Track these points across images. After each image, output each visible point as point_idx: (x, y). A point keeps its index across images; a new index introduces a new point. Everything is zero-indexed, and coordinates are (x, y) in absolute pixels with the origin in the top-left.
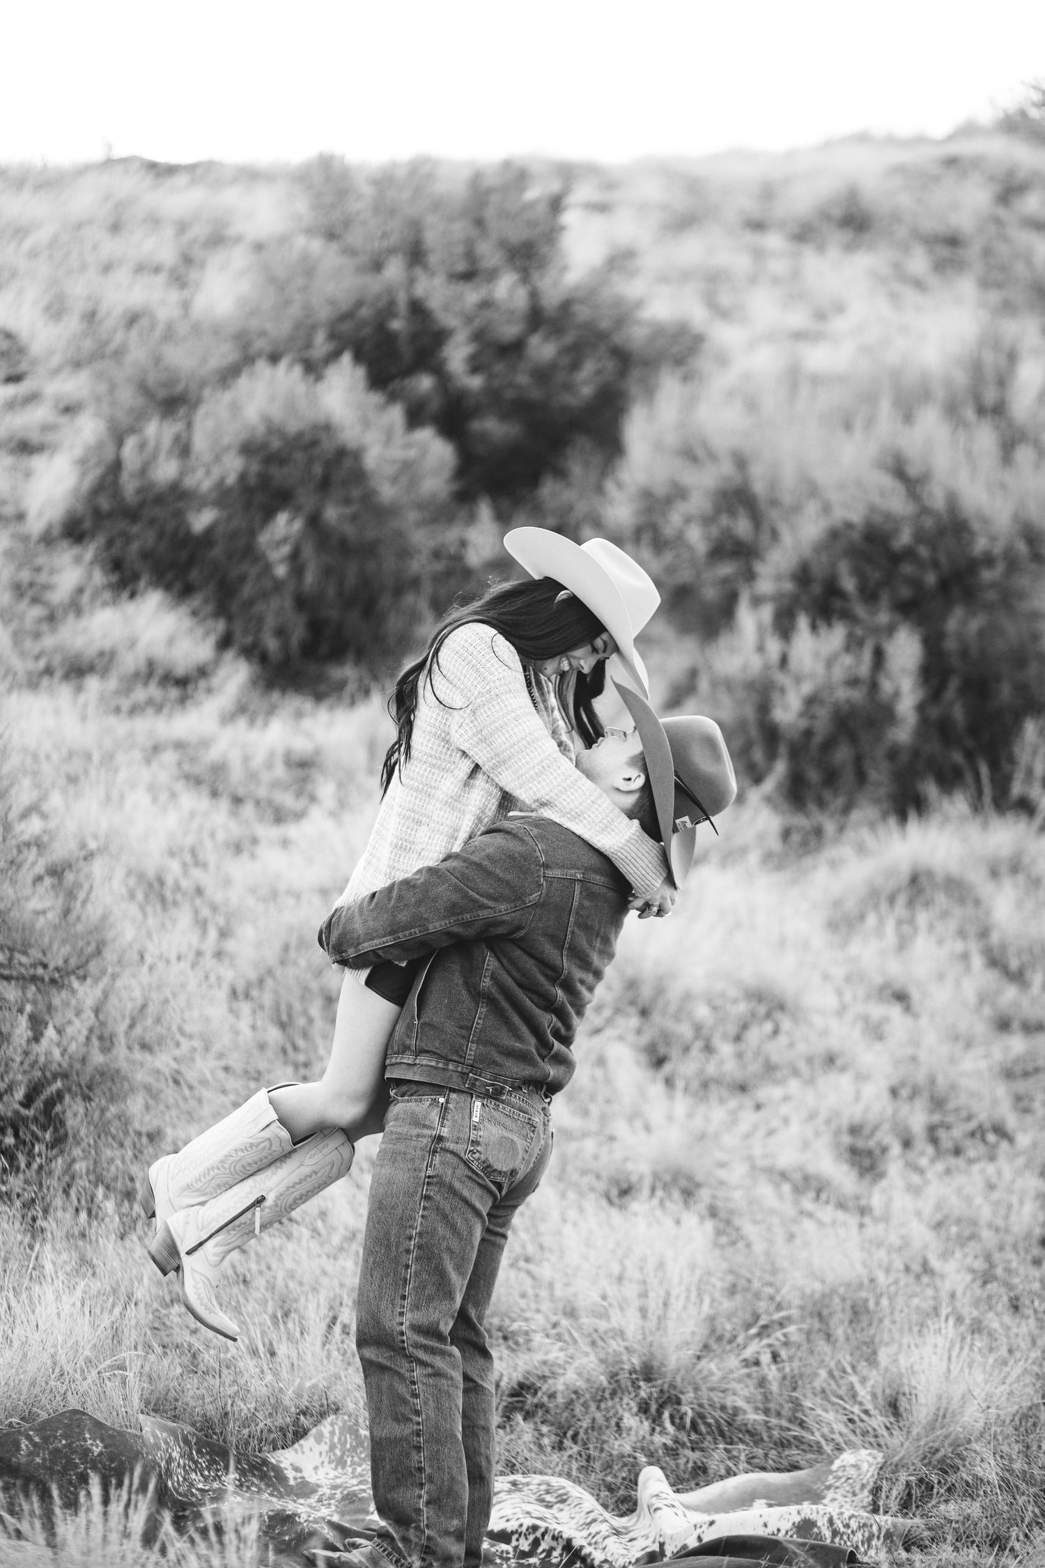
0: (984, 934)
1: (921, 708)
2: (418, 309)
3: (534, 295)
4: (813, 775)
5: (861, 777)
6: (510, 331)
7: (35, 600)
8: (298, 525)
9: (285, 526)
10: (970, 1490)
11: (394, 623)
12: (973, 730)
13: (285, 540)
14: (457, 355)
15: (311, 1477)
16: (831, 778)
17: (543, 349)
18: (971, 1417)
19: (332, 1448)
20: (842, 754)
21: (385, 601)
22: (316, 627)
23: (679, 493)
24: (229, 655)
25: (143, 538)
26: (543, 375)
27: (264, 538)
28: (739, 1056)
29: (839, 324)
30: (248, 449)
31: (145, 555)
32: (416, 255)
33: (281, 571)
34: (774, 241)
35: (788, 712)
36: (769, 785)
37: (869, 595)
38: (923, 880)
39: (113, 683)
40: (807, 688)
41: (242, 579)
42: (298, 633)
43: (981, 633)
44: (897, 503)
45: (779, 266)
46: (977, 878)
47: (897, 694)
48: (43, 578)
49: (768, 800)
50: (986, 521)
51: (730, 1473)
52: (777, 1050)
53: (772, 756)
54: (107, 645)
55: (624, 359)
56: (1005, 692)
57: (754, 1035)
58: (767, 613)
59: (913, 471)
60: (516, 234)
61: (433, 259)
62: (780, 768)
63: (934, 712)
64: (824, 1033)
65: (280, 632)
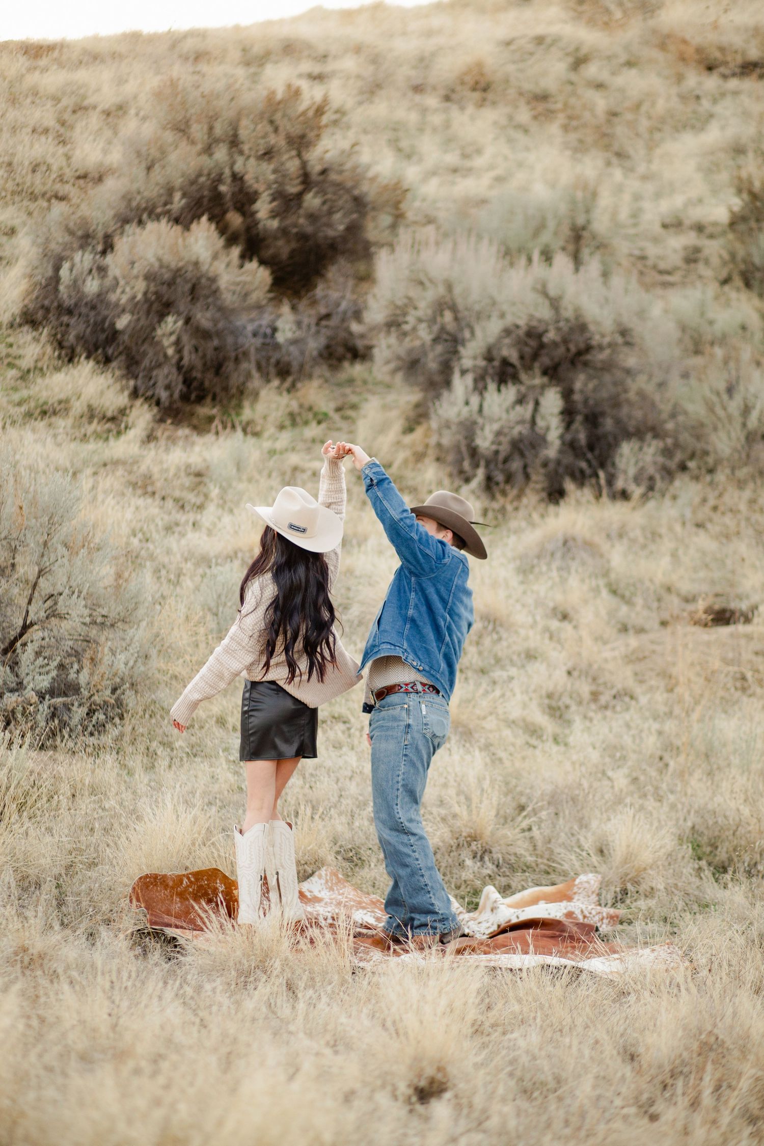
0: (606, 573)
1: (561, 437)
2: (237, 178)
3: (304, 165)
4: (500, 477)
5: (527, 477)
6: (293, 188)
7: (10, 365)
8: (180, 323)
9: (171, 324)
10: (651, 893)
11: (235, 380)
12: (591, 447)
13: (171, 334)
14: (263, 208)
15: (317, 894)
16: (509, 479)
17: (312, 201)
18: (646, 857)
19: (327, 882)
20: (516, 465)
21: (230, 366)
22: (188, 381)
23: (411, 303)
24: (139, 402)
25: (77, 328)
26: (312, 217)
27: (159, 332)
28: (480, 653)
29: (479, 162)
30: (149, 277)
31: (79, 338)
32: (234, 142)
33: (170, 352)
34: (432, 101)
35: (485, 442)
36: (474, 484)
37: (528, 368)
38: (571, 543)
39: (69, 421)
40: (496, 427)
41: (145, 354)
42: (179, 388)
43: (595, 390)
44: (544, 313)
45: (437, 119)
46: (599, 539)
47: (548, 429)
48: (14, 351)
49: (473, 492)
50: (598, 323)
51: (524, 888)
52: (501, 650)
53: (477, 466)
54: (62, 396)
55: (359, 203)
56: (608, 424)
57: (487, 641)
58: (469, 379)
59: (552, 292)
60: (296, 130)
61: (246, 148)
62: (481, 473)
63: (568, 437)
64: (526, 639)
65: (168, 387)
